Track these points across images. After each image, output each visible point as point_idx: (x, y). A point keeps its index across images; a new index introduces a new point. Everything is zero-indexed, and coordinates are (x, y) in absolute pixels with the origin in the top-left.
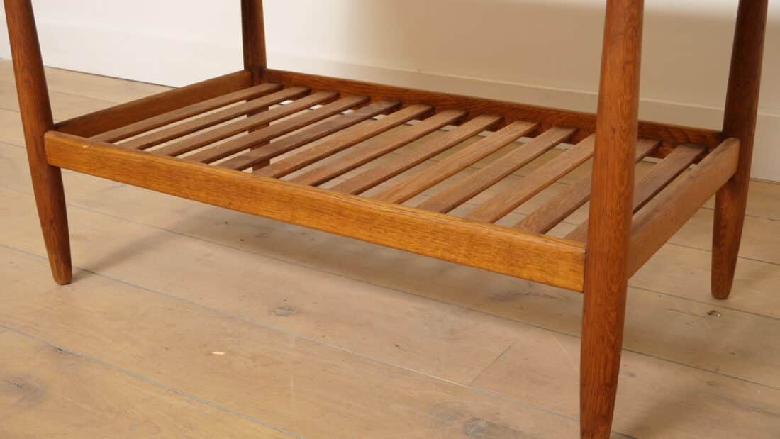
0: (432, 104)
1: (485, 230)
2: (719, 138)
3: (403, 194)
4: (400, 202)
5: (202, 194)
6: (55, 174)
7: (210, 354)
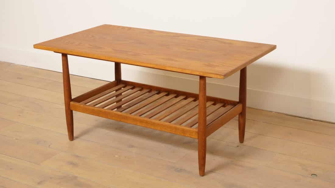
0: (169, 92)
1: (178, 126)
2: (238, 103)
3: (160, 118)
4: (160, 120)
5: (114, 118)
6: (72, 112)
7: (114, 156)
